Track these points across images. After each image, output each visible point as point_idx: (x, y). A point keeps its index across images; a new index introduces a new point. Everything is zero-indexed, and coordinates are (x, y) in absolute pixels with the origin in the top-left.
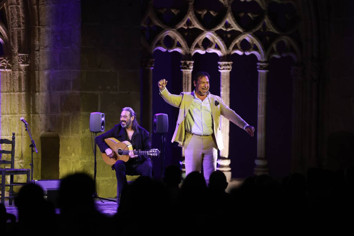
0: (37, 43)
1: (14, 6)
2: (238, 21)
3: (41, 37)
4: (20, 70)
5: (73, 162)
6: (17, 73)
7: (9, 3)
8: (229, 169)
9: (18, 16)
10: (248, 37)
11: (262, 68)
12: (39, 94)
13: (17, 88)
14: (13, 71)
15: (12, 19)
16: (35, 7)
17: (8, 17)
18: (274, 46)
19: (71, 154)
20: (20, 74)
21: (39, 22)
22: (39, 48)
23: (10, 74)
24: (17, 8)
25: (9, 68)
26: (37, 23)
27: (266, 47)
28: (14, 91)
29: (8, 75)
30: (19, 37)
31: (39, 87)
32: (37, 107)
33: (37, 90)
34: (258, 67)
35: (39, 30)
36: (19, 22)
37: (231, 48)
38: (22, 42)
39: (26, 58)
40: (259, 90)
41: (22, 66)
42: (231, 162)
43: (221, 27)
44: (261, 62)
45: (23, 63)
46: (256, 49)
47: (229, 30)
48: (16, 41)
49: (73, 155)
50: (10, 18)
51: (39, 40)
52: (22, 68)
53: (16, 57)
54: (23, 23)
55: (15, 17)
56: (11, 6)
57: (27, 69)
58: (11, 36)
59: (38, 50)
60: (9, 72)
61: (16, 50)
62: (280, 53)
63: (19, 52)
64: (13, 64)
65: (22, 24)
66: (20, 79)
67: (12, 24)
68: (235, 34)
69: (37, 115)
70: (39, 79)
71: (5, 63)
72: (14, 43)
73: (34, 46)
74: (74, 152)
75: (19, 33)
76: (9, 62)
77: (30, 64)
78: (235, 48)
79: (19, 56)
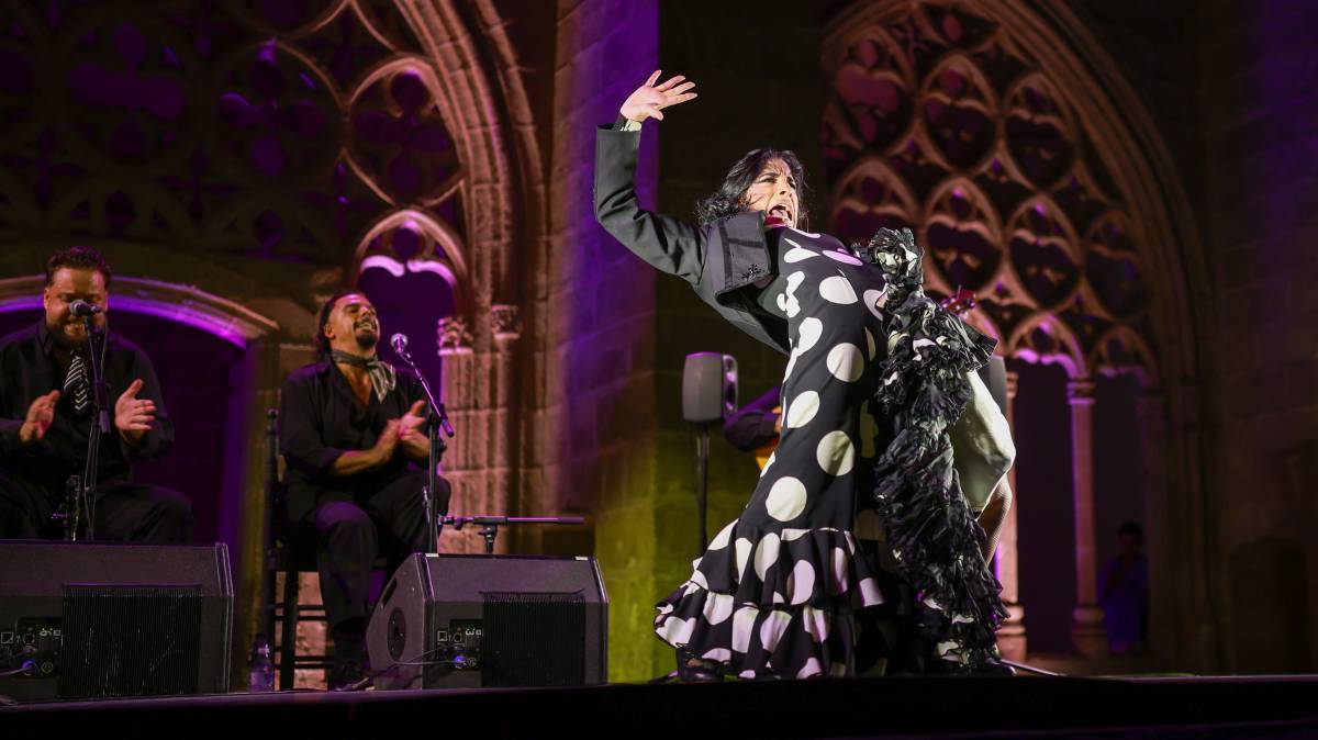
0: (542, 279)
1: (485, 186)
2: (1027, 283)
3: (553, 262)
4: (494, 349)
5: (633, 585)
6: (486, 357)
7: (473, 178)
8: (1020, 630)
9: (496, 211)
10: (1046, 322)
11: (1079, 394)
12: (545, 414)
13: (485, 398)
14: (476, 351)
15: (479, 220)
16: (541, 188)
17: (470, 215)
18: (1103, 347)
19: (627, 562)
20: (494, 361)
21: (549, 225)
22: (548, 293)
23: (469, 363)
24: (494, 192)
25: (464, 343)
26: (544, 228)
27: (1087, 345)
28: (476, 407)
29: (463, 365)
30: (495, 265)
31: (545, 393)
32: (538, 449)
33: (539, 402)
34: (1070, 393)
35: (549, 245)
36: (496, 226)
37: (1014, 341)
38: (503, 278)
39: (513, 316)
40: (1076, 445)
41: (500, 337)
42: (1025, 612)
43: (988, 293)
44: (1075, 380)
45: (504, 329)
46: (1064, 349)
47: (1006, 302)
48: (488, 275)
49: (633, 563)
50: (475, 216)
51: (547, 271)
52: (501, 346)
53: (486, 318)
54: (507, 227)
55: (488, 213)
56: (480, 187)
57: (512, 346)
58: (474, 264)
59: (546, 299)
60: (466, 356)
61: (486, 299)
62: (1115, 365)
63: (494, 301)
64: (476, 336)
65: (503, 231)
66: (493, 374)
67: (479, 232)
68: (1020, 313)
69: (538, 471)
70: (544, 372)
71: (454, 334)
72: (481, 282)
73: (535, 289)
74: (633, 553)
75: (495, 254)
76: (468, 330)
77: (522, 335)
78: (1022, 344)
79: (494, 314)
